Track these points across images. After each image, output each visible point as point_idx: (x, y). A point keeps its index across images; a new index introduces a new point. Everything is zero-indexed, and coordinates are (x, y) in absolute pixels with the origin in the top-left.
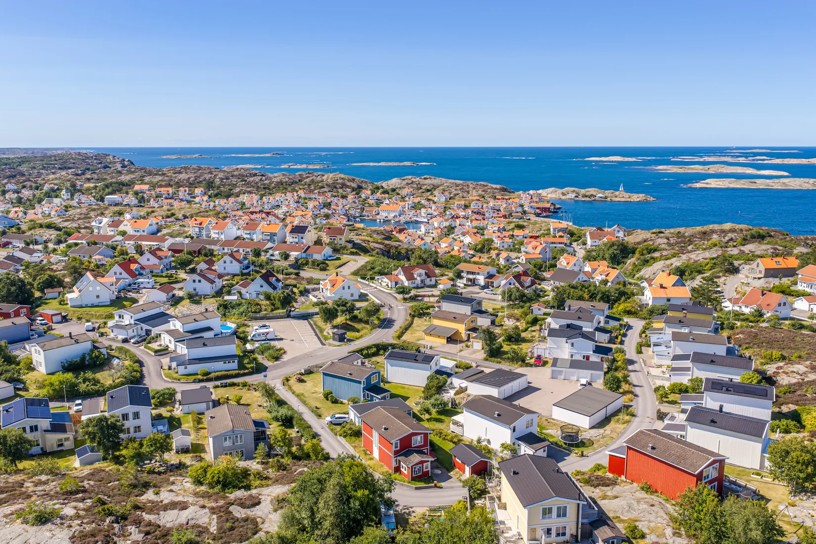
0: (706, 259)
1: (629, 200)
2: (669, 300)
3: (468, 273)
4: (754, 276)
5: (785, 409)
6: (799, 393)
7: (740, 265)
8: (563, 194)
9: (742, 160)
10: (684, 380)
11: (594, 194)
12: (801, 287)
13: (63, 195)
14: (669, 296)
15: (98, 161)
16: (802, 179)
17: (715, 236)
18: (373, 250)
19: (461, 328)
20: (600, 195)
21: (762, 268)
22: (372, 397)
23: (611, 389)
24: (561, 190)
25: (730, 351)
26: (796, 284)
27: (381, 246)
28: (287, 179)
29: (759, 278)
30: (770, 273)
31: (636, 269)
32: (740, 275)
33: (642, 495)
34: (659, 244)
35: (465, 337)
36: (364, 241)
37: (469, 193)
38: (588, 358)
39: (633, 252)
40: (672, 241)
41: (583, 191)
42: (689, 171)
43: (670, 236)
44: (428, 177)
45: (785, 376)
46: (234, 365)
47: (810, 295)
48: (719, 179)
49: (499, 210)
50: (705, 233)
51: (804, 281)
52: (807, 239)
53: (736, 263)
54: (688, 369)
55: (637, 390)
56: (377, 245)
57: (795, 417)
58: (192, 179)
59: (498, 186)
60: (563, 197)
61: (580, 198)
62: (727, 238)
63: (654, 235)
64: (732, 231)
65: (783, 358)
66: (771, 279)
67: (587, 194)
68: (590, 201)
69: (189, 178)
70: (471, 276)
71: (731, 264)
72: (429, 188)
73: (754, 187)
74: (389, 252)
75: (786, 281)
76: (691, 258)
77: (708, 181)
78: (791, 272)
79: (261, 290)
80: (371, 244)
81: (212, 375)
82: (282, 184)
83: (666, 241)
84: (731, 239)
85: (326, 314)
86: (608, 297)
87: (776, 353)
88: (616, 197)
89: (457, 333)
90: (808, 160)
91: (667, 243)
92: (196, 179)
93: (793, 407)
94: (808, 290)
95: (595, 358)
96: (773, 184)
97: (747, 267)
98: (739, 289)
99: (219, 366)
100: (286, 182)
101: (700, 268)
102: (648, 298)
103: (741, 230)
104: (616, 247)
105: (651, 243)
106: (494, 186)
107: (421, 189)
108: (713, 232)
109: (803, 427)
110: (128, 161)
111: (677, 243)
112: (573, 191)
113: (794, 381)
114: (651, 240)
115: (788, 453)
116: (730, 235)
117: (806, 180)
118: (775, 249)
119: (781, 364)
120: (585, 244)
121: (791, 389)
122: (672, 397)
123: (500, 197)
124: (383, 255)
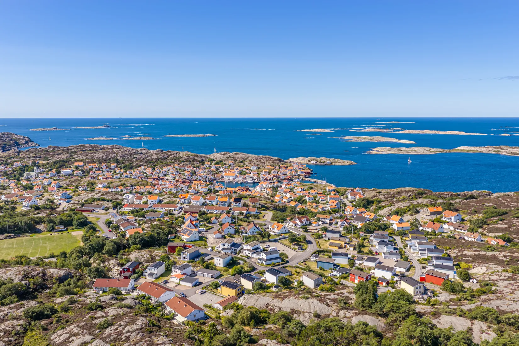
0: (405, 207)
1: (343, 164)
2: (403, 228)
3: (322, 218)
4: (426, 214)
5: (455, 263)
6: (457, 259)
7: (419, 209)
8: (309, 161)
9: (387, 131)
10: (426, 257)
11: (325, 161)
12: (444, 219)
13: (35, 170)
14: (403, 226)
15: (10, 139)
16: (424, 148)
17: (403, 194)
18: (270, 208)
19: (343, 243)
20: (329, 162)
21: (429, 211)
22: (336, 268)
23: (405, 261)
24: (307, 158)
25: (435, 247)
26: (442, 218)
27: (273, 206)
28: (161, 157)
29: (429, 216)
30: (433, 214)
31: (376, 211)
32: (420, 214)
33: (431, 284)
34: (381, 198)
35: (344, 246)
36: (265, 203)
37: (265, 164)
38: (392, 251)
39: (372, 202)
40: (386, 196)
41: (319, 159)
42: (364, 141)
43: (385, 194)
44: (237, 153)
45: (452, 254)
46: (280, 260)
47: (448, 223)
48: (382, 148)
49: (286, 174)
50: (399, 192)
51: (445, 217)
52: (440, 194)
53: (418, 209)
54: (426, 254)
55: (411, 261)
56: (271, 205)
57: (458, 265)
58: (104, 157)
59: (276, 158)
60: (309, 163)
61: (318, 163)
62: (408, 195)
63: (378, 194)
64: (410, 191)
65: (450, 248)
66: (433, 216)
67: (322, 161)
68: (323, 165)
69: (102, 157)
70: (324, 220)
71: (417, 209)
72: (241, 160)
73: (400, 153)
74: (276, 208)
75: (439, 216)
76: (399, 206)
77: (377, 149)
78: (440, 213)
79: (255, 231)
80: (268, 205)
81: (276, 264)
82: (159, 160)
83: (383, 196)
84: (410, 195)
85: (292, 240)
86: (381, 227)
87: (448, 247)
88: (336, 162)
89: (341, 245)
90: (422, 131)
91: (384, 198)
92: (107, 158)
93: (457, 263)
94: (447, 220)
95: (394, 251)
96: (410, 151)
97: (422, 210)
98: (422, 220)
99: (276, 261)
100: (161, 158)
101: (404, 211)
102: (395, 227)
103: (413, 191)
104: (365, 201)
105: (377, 197)
106: (274, 158)
107: (237, 161)
108: (402, 192)
109: (461, 268)
110: (27, 138)
111: (389, 197)
112: (314, 159)
113: (455, 255)
114: (377, 196)
115: (462, 273)
116: (410, 193)
117: (426, 148)
118: (430, 201)
119: (450, 250)
120: (347, 198)
121: (456, 258)
122: (423, 262)
123: (282, 166)
124: (274, 209)
